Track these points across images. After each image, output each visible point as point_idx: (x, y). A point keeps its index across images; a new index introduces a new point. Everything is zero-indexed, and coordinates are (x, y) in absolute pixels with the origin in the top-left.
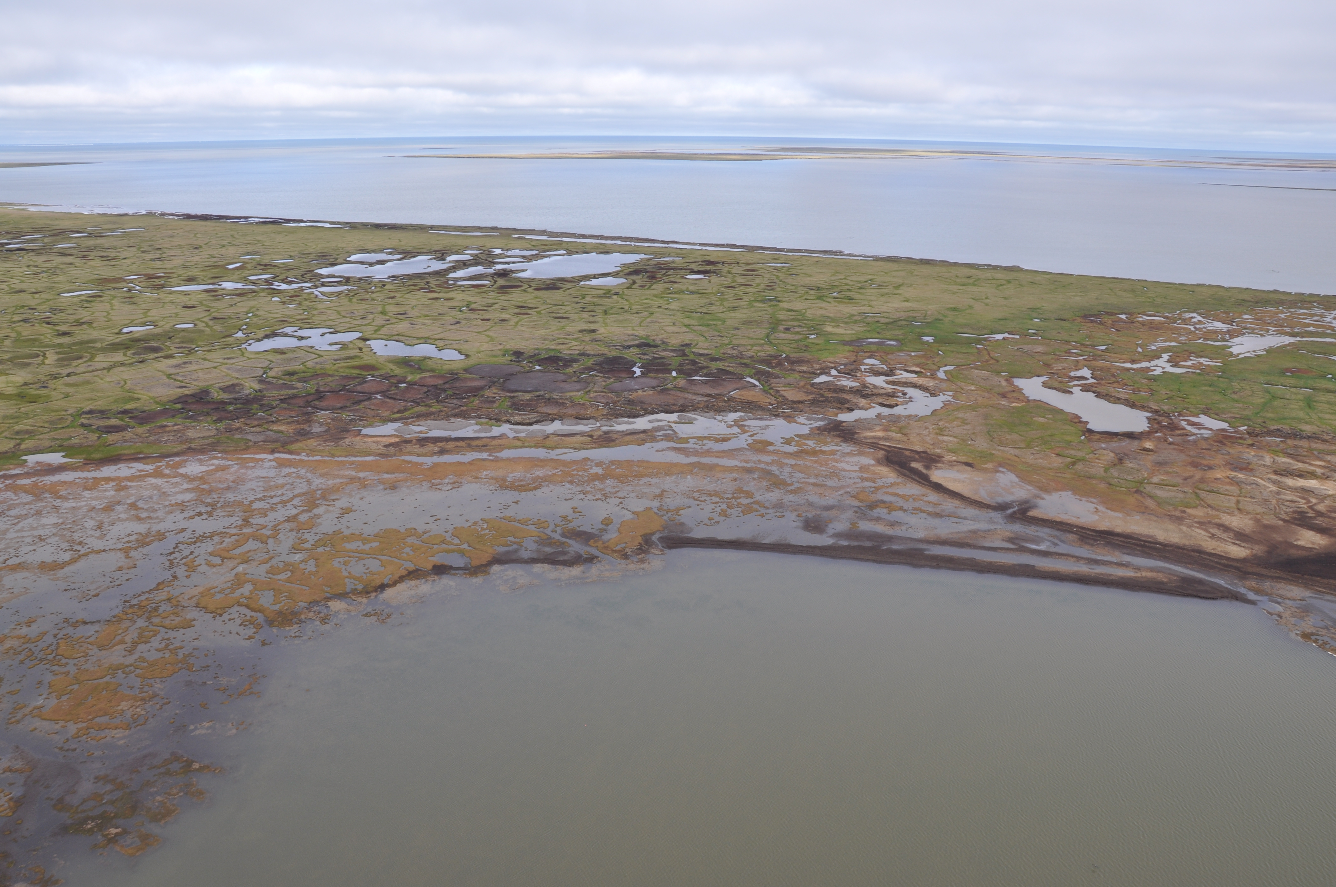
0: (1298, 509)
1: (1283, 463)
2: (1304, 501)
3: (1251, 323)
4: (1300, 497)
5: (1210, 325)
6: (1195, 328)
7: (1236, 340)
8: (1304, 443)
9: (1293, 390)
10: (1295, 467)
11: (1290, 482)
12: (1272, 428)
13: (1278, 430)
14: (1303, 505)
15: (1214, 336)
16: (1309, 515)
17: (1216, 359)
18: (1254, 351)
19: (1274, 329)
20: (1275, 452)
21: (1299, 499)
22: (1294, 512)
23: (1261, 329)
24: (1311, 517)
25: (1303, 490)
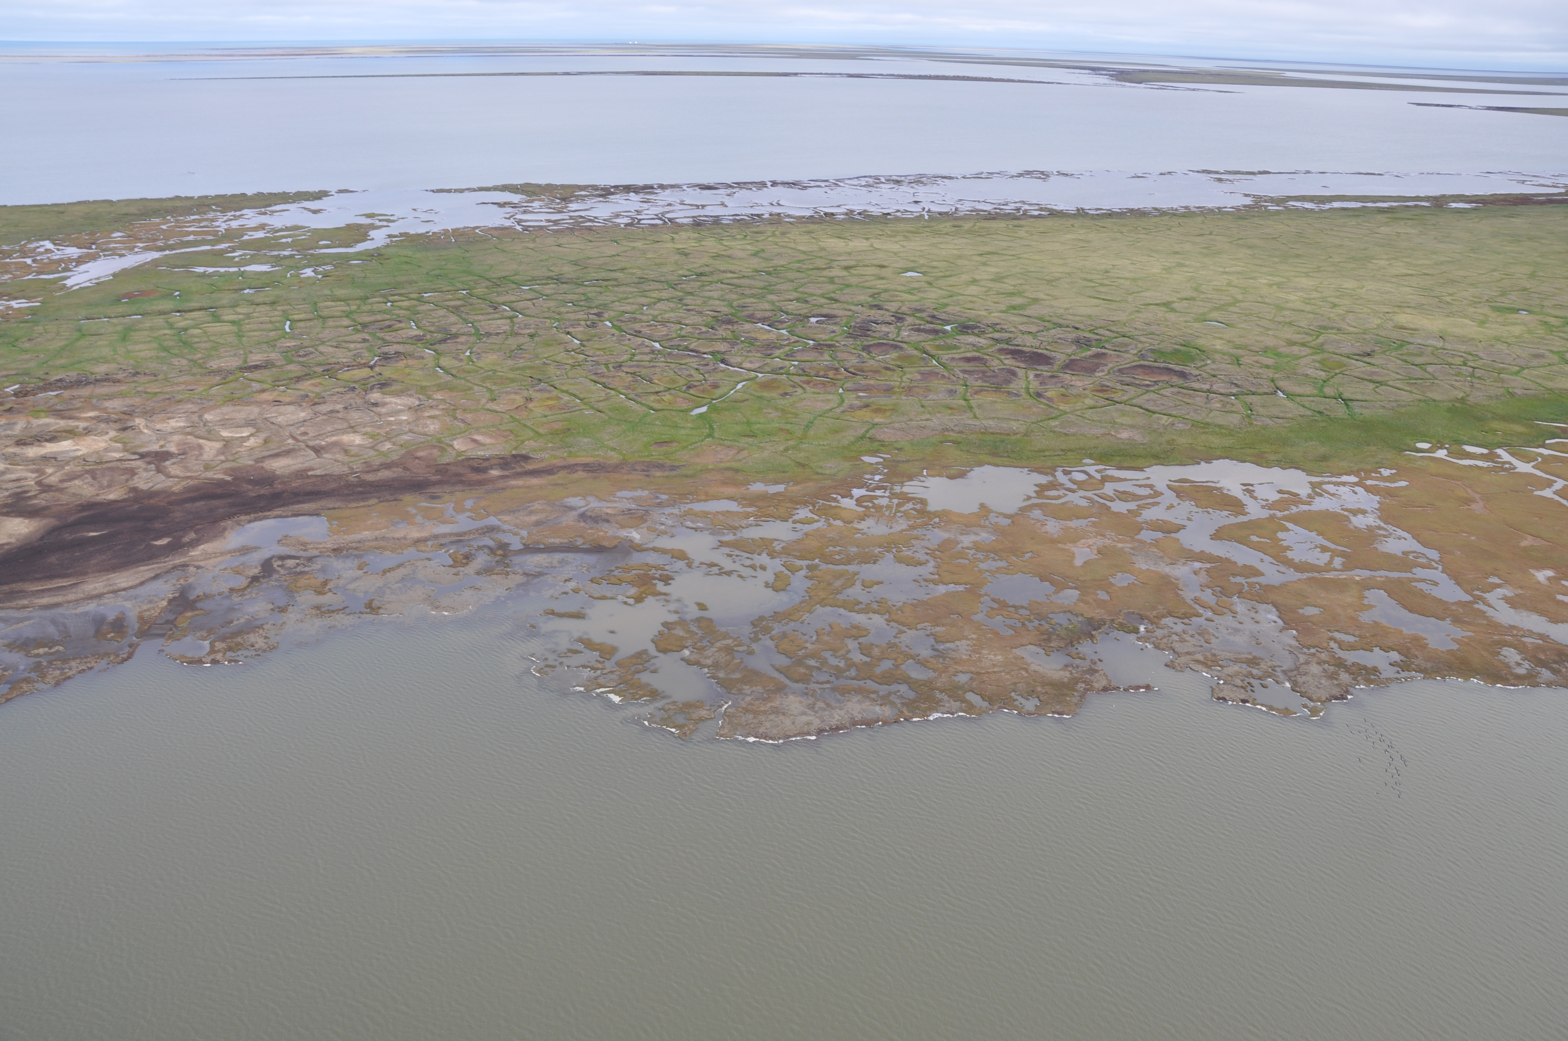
0: (19, 490)
1: (39, 426)
2: (34, 475)
3: (116, 242)
4: (33, 471)
5: (59, 253)
6: (34, 261)
7: (83, 268)
8: (85, 391)
9: (115, 321)
10: (52, 429)
11: (32, 452)
12: (53, 378)
13: (60, 380)
14: (30, 480)
15: (53, 267)
16: (29, 494)
17: (35, 297)
18: (98, 278)
19: (141, 245)
20: (36, 414)
21: (30, 474)
22: (9, 496)
23: (125, 249)
24: (30, 498)
25: (45, 459)
